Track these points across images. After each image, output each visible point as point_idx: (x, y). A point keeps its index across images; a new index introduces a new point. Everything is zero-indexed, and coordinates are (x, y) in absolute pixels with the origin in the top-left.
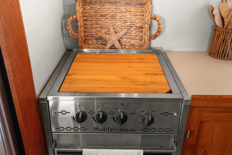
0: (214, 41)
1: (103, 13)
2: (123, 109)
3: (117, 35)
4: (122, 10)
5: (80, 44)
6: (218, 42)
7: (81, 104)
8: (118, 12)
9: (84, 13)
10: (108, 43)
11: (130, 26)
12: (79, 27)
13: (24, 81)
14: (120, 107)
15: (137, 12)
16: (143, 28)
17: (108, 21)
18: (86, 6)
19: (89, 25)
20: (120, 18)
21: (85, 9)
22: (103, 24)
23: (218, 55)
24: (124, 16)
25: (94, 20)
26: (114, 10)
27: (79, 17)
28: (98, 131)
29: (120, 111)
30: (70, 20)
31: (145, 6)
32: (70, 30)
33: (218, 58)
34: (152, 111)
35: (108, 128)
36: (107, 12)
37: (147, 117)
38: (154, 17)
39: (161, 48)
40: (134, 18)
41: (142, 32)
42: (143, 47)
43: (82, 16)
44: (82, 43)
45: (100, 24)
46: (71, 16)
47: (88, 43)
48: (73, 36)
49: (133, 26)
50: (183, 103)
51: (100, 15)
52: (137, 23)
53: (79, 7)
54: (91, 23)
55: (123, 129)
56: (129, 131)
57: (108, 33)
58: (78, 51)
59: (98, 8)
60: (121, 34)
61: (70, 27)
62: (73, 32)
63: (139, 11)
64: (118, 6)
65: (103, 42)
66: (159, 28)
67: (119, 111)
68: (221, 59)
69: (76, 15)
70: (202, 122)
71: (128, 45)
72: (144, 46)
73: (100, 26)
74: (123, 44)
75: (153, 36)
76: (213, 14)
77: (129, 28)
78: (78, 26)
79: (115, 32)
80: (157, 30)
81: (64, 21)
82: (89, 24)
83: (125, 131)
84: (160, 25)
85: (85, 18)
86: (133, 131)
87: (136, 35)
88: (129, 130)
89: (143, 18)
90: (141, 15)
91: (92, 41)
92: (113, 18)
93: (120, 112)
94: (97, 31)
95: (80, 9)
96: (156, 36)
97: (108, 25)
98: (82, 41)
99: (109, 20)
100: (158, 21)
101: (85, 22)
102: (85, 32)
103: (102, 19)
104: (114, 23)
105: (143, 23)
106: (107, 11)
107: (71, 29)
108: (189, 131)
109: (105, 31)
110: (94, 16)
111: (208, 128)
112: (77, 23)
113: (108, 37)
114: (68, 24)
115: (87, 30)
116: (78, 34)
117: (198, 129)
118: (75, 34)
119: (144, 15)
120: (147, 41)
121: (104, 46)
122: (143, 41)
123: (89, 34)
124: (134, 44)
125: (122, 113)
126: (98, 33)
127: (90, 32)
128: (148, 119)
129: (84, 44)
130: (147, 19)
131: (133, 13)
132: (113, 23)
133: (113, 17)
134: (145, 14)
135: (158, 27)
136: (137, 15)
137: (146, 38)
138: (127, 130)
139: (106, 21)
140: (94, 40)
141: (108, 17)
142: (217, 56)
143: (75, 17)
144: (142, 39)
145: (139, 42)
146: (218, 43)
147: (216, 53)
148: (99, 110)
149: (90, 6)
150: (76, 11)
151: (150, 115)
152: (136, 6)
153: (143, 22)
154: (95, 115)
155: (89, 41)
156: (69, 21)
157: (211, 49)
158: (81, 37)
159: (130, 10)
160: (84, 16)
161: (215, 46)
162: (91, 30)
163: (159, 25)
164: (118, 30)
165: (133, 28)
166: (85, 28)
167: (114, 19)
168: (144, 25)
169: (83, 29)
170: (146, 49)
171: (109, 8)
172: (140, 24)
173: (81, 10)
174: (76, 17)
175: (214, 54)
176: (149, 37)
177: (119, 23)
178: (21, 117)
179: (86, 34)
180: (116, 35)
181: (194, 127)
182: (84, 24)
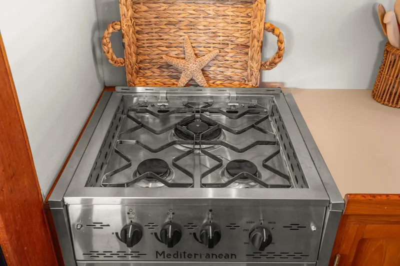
0: (383, 73)
1: (172, 20)
2: (212, 218)
3: (200, 61)
4: (208, 12)
5: (129, 77)
6: (392, 75)
7: (131, 210)
8: (202, 16)
9: (136, 18)
10: (182, 75)
11: (224, 42)
12: (126, 46)
13: (13, 179)
14: (207, 216)
15: (238, 16)
16: (248, 47)
17: (182, 34)
18: (138, 5)
19: (145, 42)
20: (206, 28)
21: (137, 11)
22: (173, 40)
23: (389, 99)
24: (212, 25)
25: (156, 32)
26: (194, 12)
27: (125, 27)
28: (164, 257)
29: (207, 222)
30: (108, 34)
31: (254, 6)
32: (108, 52)
33: (390, 105)
34: (269, 223)
35: (184, 253)
36: (179, 18)
37: (259, 234)
38: (271, 28)
39: (283, 84)
40: (233, 28)
41: (247, 54)
42: (248, 81)
43: (132, 24)
44: (132, 75)
45: (166, 40)
46: (111, 25)
47: (144, 74)
48: (115, 63)
49: (229, 43)
50: (328, 208)
51: (166, 23)
52: (238, 38)
53: (125, 7)
54: (148, 38)
55: (213, 255)
56: (223, 257)
57: (183, 56)
58: (124, 91)
59: (162, 8)
60: (207, 58)
61: (109, 47)
62: (114, 57)
63: (243, 15)
64: (200, 5)
65: (173, 72)
66: (279, 49)
67: (205, 221)
68: (395, 107)
69: (119, 23)
70: (362, 241)
71: (219, 78)
72: (251, 81)
73: (166, 43)
74: (210, 76)
75: (268, 63)
76: (385, 22)
77: (221, 46)
78: (123, 44)
79: (196, 54)
80: (276, 52)
81: (97, 33)
82: (146, 38)
83: (216, 258)
84: (282, 43)
85: (137, 28)
86: (232, 258)
87: (236, 59)
88: (224, 255)
89: (249, 28)
90: (245, 22)
91: (152, 72)
92: (192, 29)
93: (206, 224)
94: (160, 52)
95: (128, 11)
96: (273, 64)
97: (182, 41)
98: (134, 72)
99: (185, 31)
100: (278, 36)
101: (137, 35)
102: (138, 54)
103: (170, 29)
104: (194, 38)
105: (249, 38)
106: (179, 14)
107: (111, 51)
108: (337, 258)
109: (176, 53)
110: (155, 24)
111: (373, 249)
112: (123, 38)
113: (182, 65)
114: (105, 41)
115: (141, 51)
116: (124, 59)
117: (355, 251)
118: (118, 59)
119: (252, 23)
120: (256, 73)
121: (173, 81)
122: (249, 71)
123: (146, 57)
124: (231, 77)
125: (210, 227)
126: (164, 56)
127: (148, 55)
128: (260, 238)
129: (137, 77)
130: (256, 30)
131: (229, 19)
132: (191, 38)
133: (192, 26)
134: (252, 20)
135: (279, 47)
136: (238, 23)
137: (255, 66)
138: (220, 256)
139: (177, 33)
140: (155, 70)
141: (182, 25)
142: (389, 101)
143: (118, 27)
144: (248, 67)
145: (241, 73)
146: (391, 78)
147: (387, 95)
148: (167, 220)
149: (147, 5)
150: (120, 15)
151: (264, 230)
152: (235, 6)
153: (248, 36)
154: (158, 230)
155: (146, 71)
156: (106, 36)
157: (376, 86)
158: (131, 65)
159: (223, 13)
160: (136, 25)
161: (386, 83)
162: (149, 51)
163: (279, 44)
164: (200, 51)
165: (230, 47)
166: (138, 47)
167: (193, 31)
168: (251, 42)
169: (133, 48)
170: (255, 87)
171: (183, 10)
172: (244, 39)
173: (130, 13)
174: (120, 26)
175: (383, 97)
176: (260, 65)
177: (203, 38)
178: (10, 249)
179: (140, 58)
180: (198, 60)
181: (348, 248)
182: (135, 38)
